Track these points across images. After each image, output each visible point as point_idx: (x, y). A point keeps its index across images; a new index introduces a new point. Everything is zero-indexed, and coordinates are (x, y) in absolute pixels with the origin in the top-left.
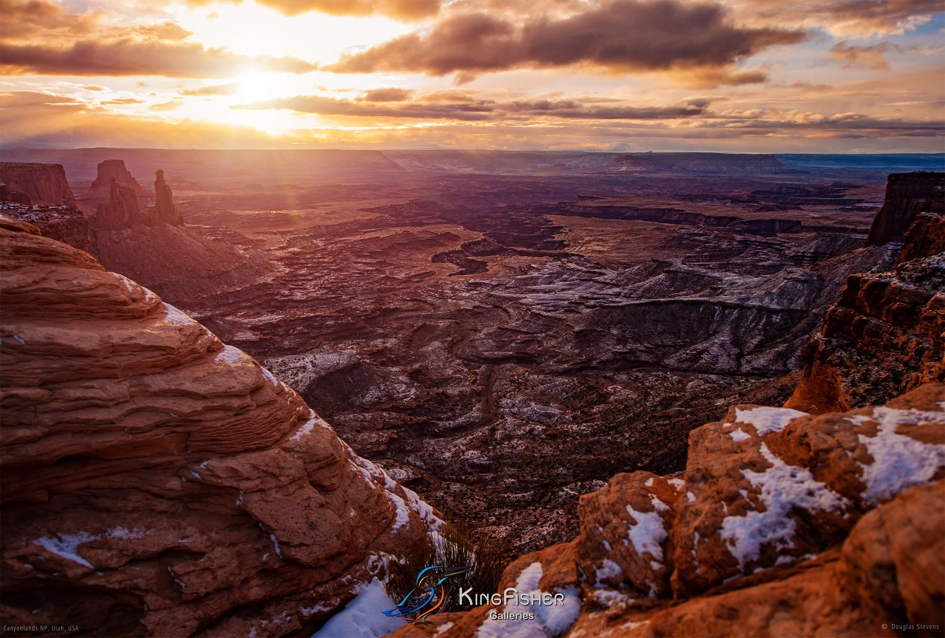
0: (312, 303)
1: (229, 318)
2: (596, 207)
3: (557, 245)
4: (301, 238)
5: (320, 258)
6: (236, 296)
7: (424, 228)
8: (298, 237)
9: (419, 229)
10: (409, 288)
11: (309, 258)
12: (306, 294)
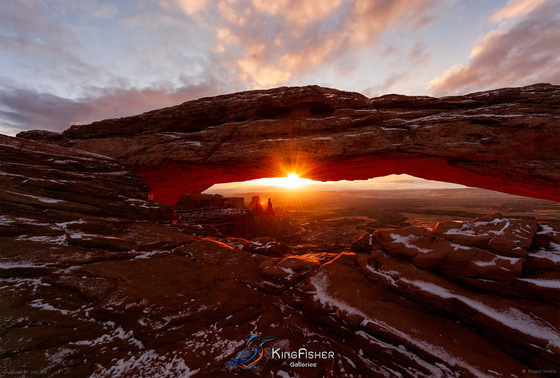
2: (423, 210)
3: (407, 225)
5: (316, 227)
6: (289, 238)
7: (352, 217)
8: (308, 219)
9: (351, 217)
10: (348, 239)
11: (312, 227)
12: (312, 239)
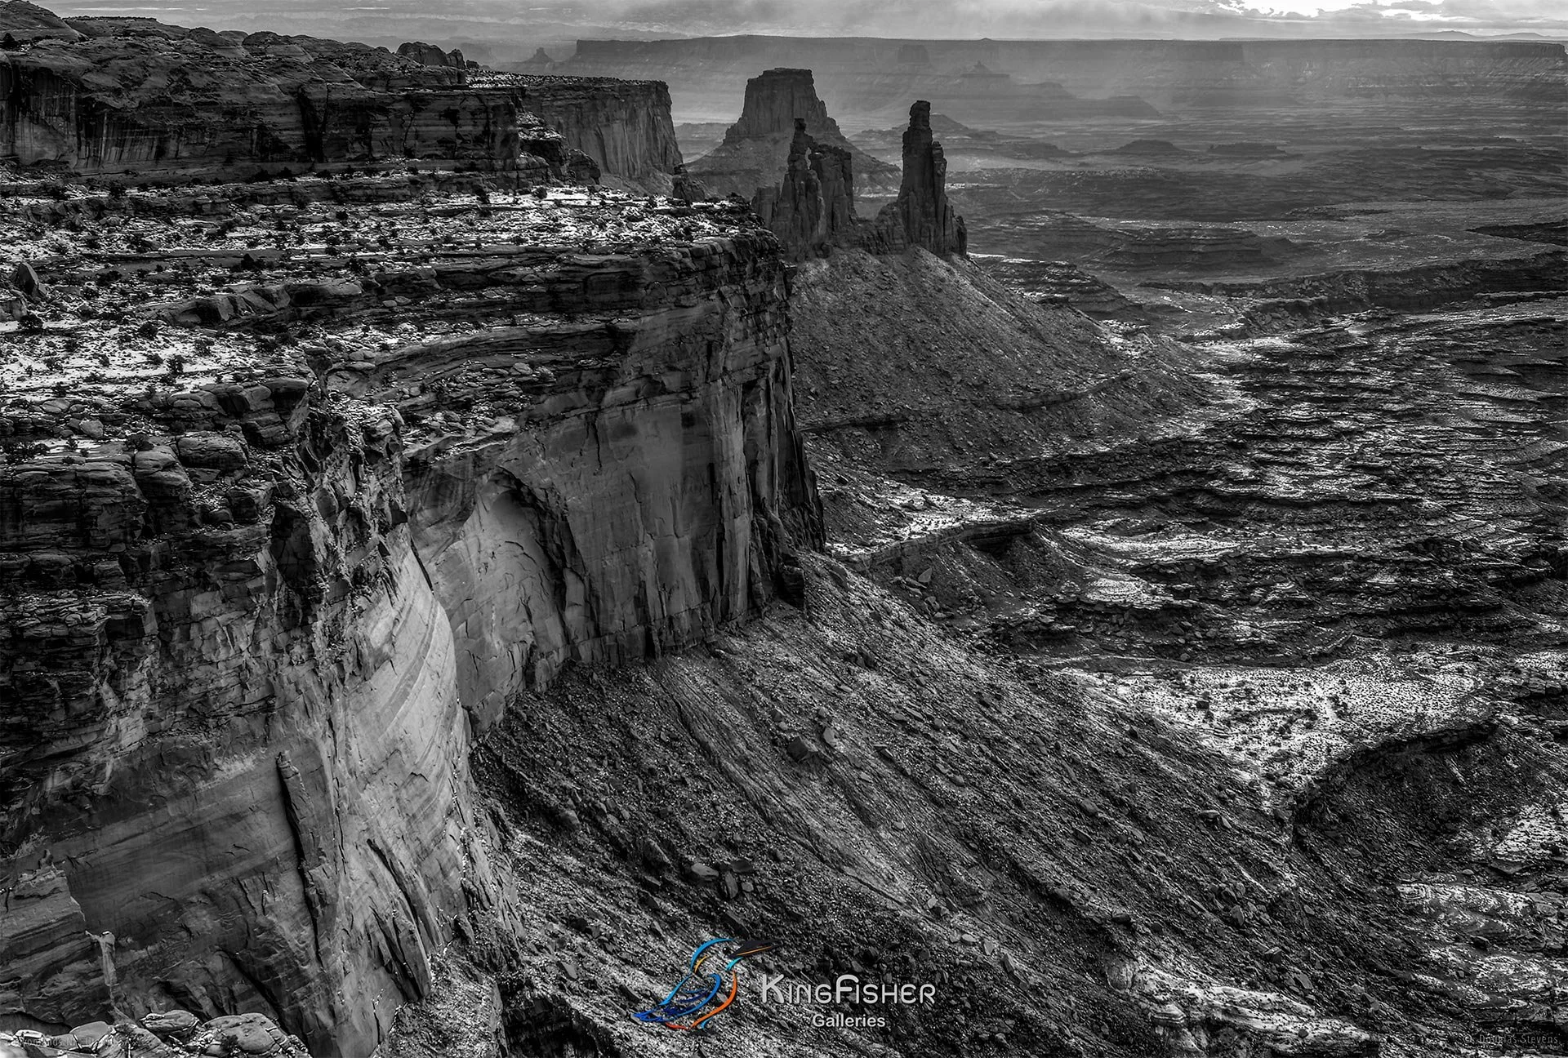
0: (1323, 512)
1: (1075, 533)
4: (1286, 306)
5: (1354, 374)
6: (1094, 471)
8: (1278, 305)
11: (1316, 373)
